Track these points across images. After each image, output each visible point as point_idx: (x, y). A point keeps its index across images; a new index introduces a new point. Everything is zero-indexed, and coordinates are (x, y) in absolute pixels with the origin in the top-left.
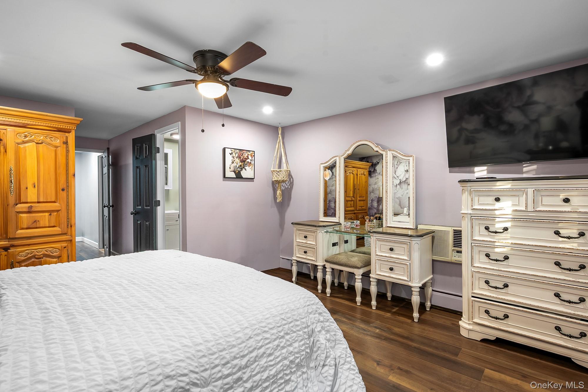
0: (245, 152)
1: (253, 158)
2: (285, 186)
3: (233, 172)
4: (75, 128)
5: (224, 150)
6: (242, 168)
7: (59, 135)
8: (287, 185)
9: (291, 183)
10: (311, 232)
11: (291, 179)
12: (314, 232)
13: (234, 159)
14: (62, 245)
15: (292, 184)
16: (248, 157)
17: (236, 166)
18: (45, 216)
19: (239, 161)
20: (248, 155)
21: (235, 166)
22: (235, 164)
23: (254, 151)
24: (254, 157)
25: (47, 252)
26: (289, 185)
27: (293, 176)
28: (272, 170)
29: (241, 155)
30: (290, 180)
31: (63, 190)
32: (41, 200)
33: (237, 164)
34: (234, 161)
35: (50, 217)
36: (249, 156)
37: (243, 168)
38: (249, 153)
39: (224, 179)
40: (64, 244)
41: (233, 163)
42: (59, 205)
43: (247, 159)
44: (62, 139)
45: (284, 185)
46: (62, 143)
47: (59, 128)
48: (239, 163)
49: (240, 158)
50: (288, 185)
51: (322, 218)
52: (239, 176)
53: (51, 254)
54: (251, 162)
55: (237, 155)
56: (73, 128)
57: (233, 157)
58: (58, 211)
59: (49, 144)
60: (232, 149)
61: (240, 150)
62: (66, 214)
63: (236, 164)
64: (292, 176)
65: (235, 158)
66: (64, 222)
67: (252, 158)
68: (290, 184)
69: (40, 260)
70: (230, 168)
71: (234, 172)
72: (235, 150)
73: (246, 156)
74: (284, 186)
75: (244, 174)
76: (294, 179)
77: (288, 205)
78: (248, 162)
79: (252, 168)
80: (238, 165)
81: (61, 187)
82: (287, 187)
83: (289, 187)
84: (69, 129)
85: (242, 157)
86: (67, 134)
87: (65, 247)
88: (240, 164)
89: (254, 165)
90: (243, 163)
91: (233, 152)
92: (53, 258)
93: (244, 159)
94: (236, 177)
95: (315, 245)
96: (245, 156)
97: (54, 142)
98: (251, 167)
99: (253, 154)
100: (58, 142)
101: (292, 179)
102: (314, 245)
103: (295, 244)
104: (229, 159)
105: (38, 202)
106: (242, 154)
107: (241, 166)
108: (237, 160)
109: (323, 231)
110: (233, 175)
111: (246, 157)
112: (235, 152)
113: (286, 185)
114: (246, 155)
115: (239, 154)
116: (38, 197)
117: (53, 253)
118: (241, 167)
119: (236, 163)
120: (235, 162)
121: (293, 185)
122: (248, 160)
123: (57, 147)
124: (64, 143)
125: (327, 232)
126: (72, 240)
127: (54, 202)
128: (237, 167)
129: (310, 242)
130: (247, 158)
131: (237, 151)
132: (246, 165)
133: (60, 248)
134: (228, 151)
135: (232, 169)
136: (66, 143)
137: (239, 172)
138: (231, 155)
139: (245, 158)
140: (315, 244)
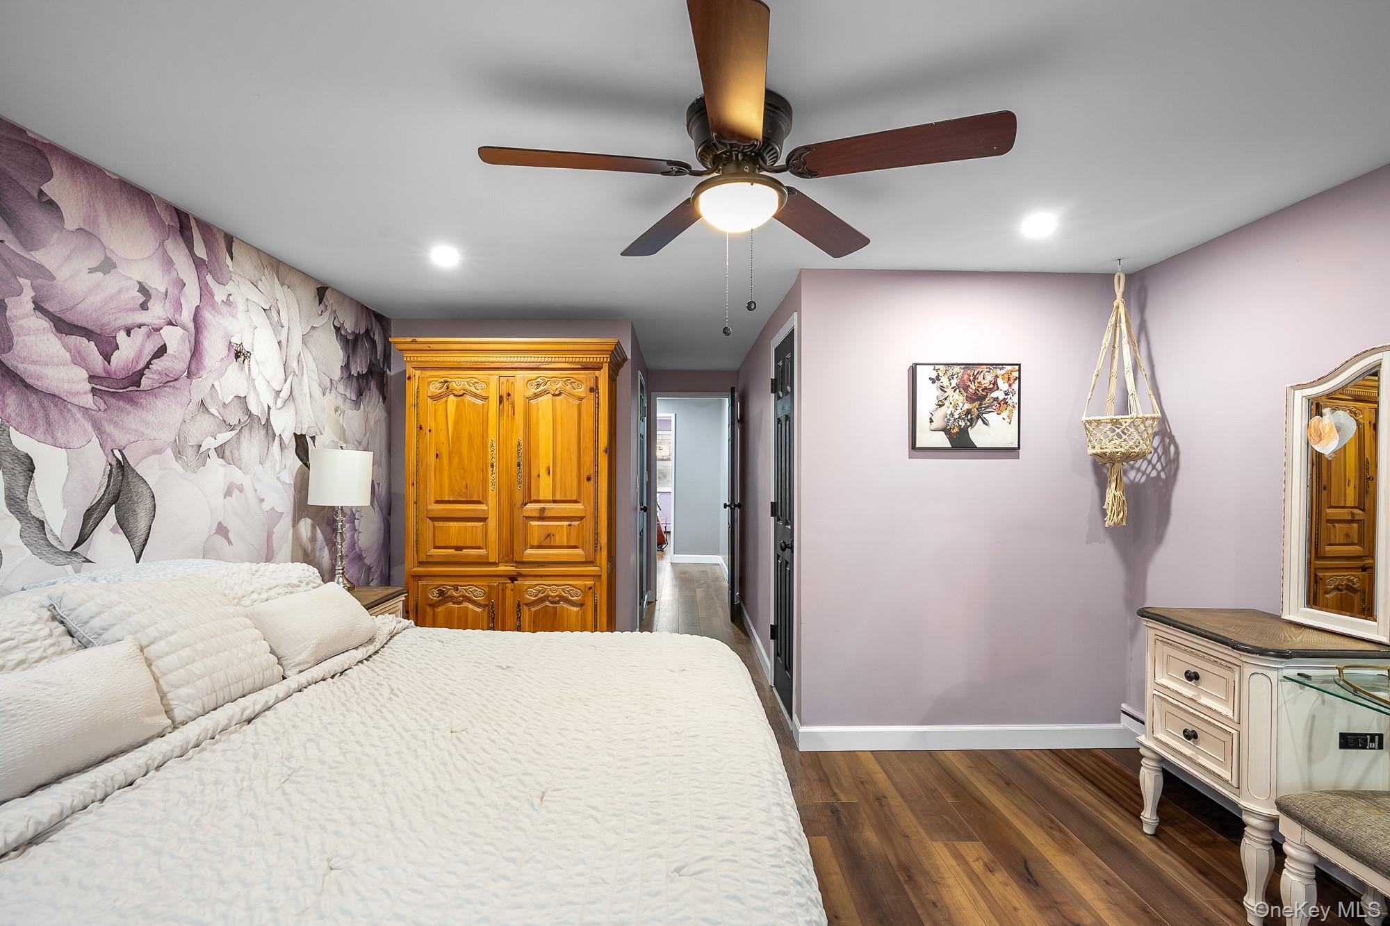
0: (985, 369)
1: (1015, 386)
2: (1148, 472)
3: (943, 433)
4: (609, 360)
5: (913, 370)
6: (972, 418)
7: (584, 376)
8: (1154, 467)
9: (1169, 462)
10: (1216, 661)
11: (1169, 448)
12: (1229, 667)
13: (946, 395)
14: (587, 583)
15: (1172, 464)
16: (995, 383)
17: (952, 414)
18: (562, 526)
19: (962, 398)
20: (997, 377)
21: (949, 412)
22: (947, 410)
23: (1019, 365)
24: (1017, 382)
25: (564, 592)
26: (1163, 469)
27: (1176, 438)
28: (1085, 418)
29: (970, 381)
30: (1166, 450)
31: (589, 479)
32: (558, 498)
33: (956, 407)
34: (946, 399)
35: (570, 529)
36: (1000, 381)
37: (979, 417)
38: (999, 372)
39: (914, 453)
40: (590, 583)
41: (941, 406)
42: (582, 507)
43: (991, 390)
44: (588, 383)
45: (1143, 468)
46: (588, 389)
47: (585, 362)
48: (961, 405)
49: (966, 388)
50: (1159, 467)
51: (1296, 609)
52: (960, 443)
53: (571, 598)
54: (1005, 399)
55: (954, 382)
56: (605, 359)
57: (942, 388)
58: (581, 518)
59: (571, 395)
60: (937, 367)
61: (967, 366)
62: (592, 525)
63: (951, 409)
64: (1174, 437)
65: (949, 392)
66: (589, 540)
67: (1010, 385)
68: (1166, 465)
69: (555, 605)
70: (931, 421)
71: (946, 430)
72: (947, 368)
73: (987, 381)
74: (1144, 473)
75: (979, 435)
76: (1181, 449)
77: (1159, 539)
78: (996, 399)
79: (1010, 417)
80: (959, 411)
81: (586, 474)
82: (1154, 474)
83: (1163, 475)
84: (599, 363)
85: (971, 386)
86: (597, 373)
87: (590, 588)
88: (967, 406)
89: (1017, 406)
90: (977, 404)
91: (941, 374)
92: (574, 606)
93: (980, 393)
94: (950, 446)
95: (1233, 720)
96: (983, 382)
97: (577, 390)
98: (1005, 414)
99: (1016, 374)
100: (582, 390)
101: (1172, 448)
102: (1226, 717)
103: (1150, 691)
104: (927, 395)
105: (554, 501)
106: (972, 378)
107: (969, 412)
108: (958, 397)
109: (1273, 675)
110: (942, 441)
111: (986, 385)
112: (949, 373)
113: (1150, 467)
114: (989, 378)
115: (962, 377)
116: (554, 493)
117: (573, 597)
118: (969, 417)
119: (951, 406)
120: (947, 403)
121: (1177, 468)
122: (994, 395)
123: (581, 399)
124: (592, 390)
125: (1303, 680)
126: (601, 575)
127: (576, 502)
128: (956, 416)
129: (1211, 699)
130: (991, 386)
131: (957, 369)
132: (986, 408)
133: (583, 588)
134: (924, 374)
135: (939, 422)
136: (594, 390)
137: (964, 432)
138: (934, 382)
139: (986, 388)
140: (1230, 715)
